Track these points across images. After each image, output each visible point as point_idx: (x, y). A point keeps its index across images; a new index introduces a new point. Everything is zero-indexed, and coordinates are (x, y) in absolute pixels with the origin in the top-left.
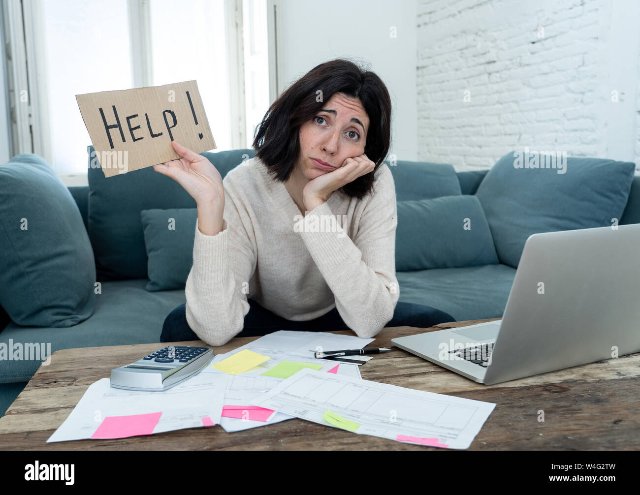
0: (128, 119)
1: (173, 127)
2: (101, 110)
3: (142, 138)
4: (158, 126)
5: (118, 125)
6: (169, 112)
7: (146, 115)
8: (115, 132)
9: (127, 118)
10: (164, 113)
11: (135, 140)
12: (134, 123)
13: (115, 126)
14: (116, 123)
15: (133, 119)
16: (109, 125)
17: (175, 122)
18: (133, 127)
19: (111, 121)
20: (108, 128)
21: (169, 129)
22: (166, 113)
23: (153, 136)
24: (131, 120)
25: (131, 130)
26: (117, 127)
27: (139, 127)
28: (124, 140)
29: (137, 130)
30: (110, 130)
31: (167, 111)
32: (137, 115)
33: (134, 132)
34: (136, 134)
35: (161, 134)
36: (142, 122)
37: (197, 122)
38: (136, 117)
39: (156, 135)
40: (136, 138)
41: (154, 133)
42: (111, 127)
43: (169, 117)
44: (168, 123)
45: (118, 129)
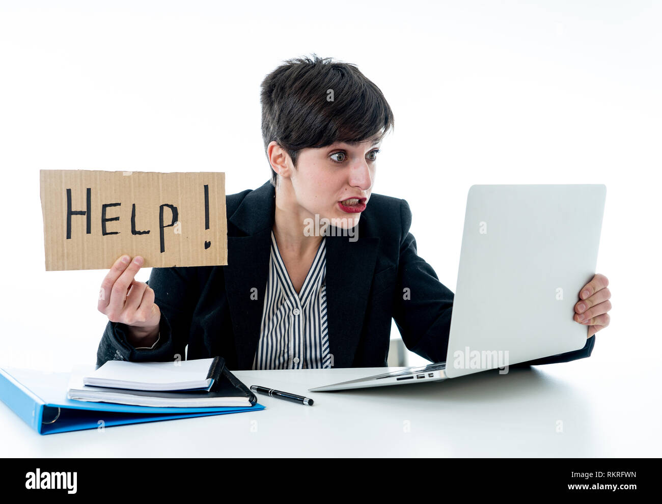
0: (105, 206)
1: (169, 226)
2: (69, 191)
3: (116, 233)
4: (148, 220)
5: (88, 213)
6: (171, 206)
7: (134, 205)
8: (79, 222)
9: (103, 205)
10: (162, 208)
11: (105, 233)
12: (111, 212)
13: (82, 213)
14: (85, 209)
15: (113, 207)
16: (73, 209)
17: (175, 219)
18: (107, 217)
19: (79, 204)
20: (70, 213)
21: (162, 227)
22: (165, 208)
23: (134, 232)
24: (108, 209)
25: (104, 220)
26: (84, 215)
27: (117, 219)
28: (89, 231)
29: (114, 222)
30: (73, 217)
31: (167, 205)
32: (119, 204)
33: (108, 223)
34: (110, 227)
35: (148, 232)
36: (124, 213)
37: (207, 227)
38: (118, 207)
39: (140, 233)
40: (107, 232)
41: (137, 229)
42: (77, 213)
43: (168, 214)
44: (164, 220)
45: (85, 217)
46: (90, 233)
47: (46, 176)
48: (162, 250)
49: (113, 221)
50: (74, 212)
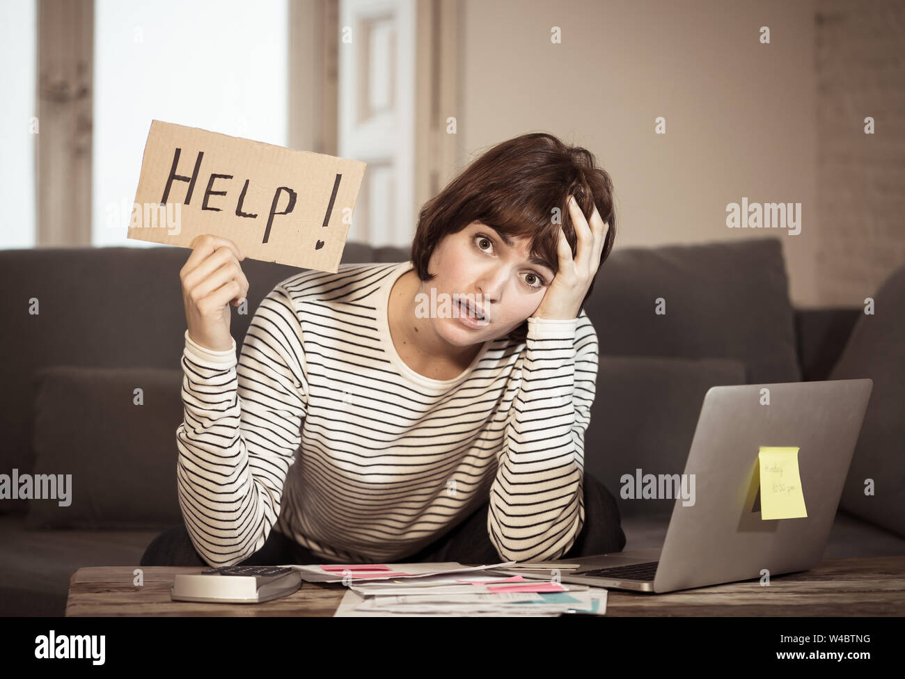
0: (214, 176)
1: (281, 214)
2: (178, 151)
3: (218, 210)
4: (258, 203)
5: (192, 181)
6: (290, 191)
7: (248, 181)
8: (180, 188)
9: (212, 175)
10: (279, 190)
11: (205, 207)
12: (218, 185)
13: (185, 179)
14: (190, 176)
15: (223, 179)
16: (176, 174)
17: (290, 209)
18: (213, 190)
19: (185, 169)
20: (173, 176)
21: (272, 213)
22: (283, 191)
23: (239, 213)
24: (216, 180)
25: (209, 192)
26: (188, 182)
27: (223, 193)
29: (220, 196)
30: (175, 181)
31: (286, 189)
32: (231, 177)
33: (211, 197)
34: (213, 201)
35: (255, 216)
36: (234, 188)
37: (325, 224)
38: (229, 180)
39: (245, 215)
40: (208, 206)
41: (243, 211)
42: (179, 178)
43: (285, 198)
44: (277, 205)
45: (187, 185)
46: (188, 204)
47: (157, 126)
48: (265, 240)
49: (218, 196)
50: (178, 176)
